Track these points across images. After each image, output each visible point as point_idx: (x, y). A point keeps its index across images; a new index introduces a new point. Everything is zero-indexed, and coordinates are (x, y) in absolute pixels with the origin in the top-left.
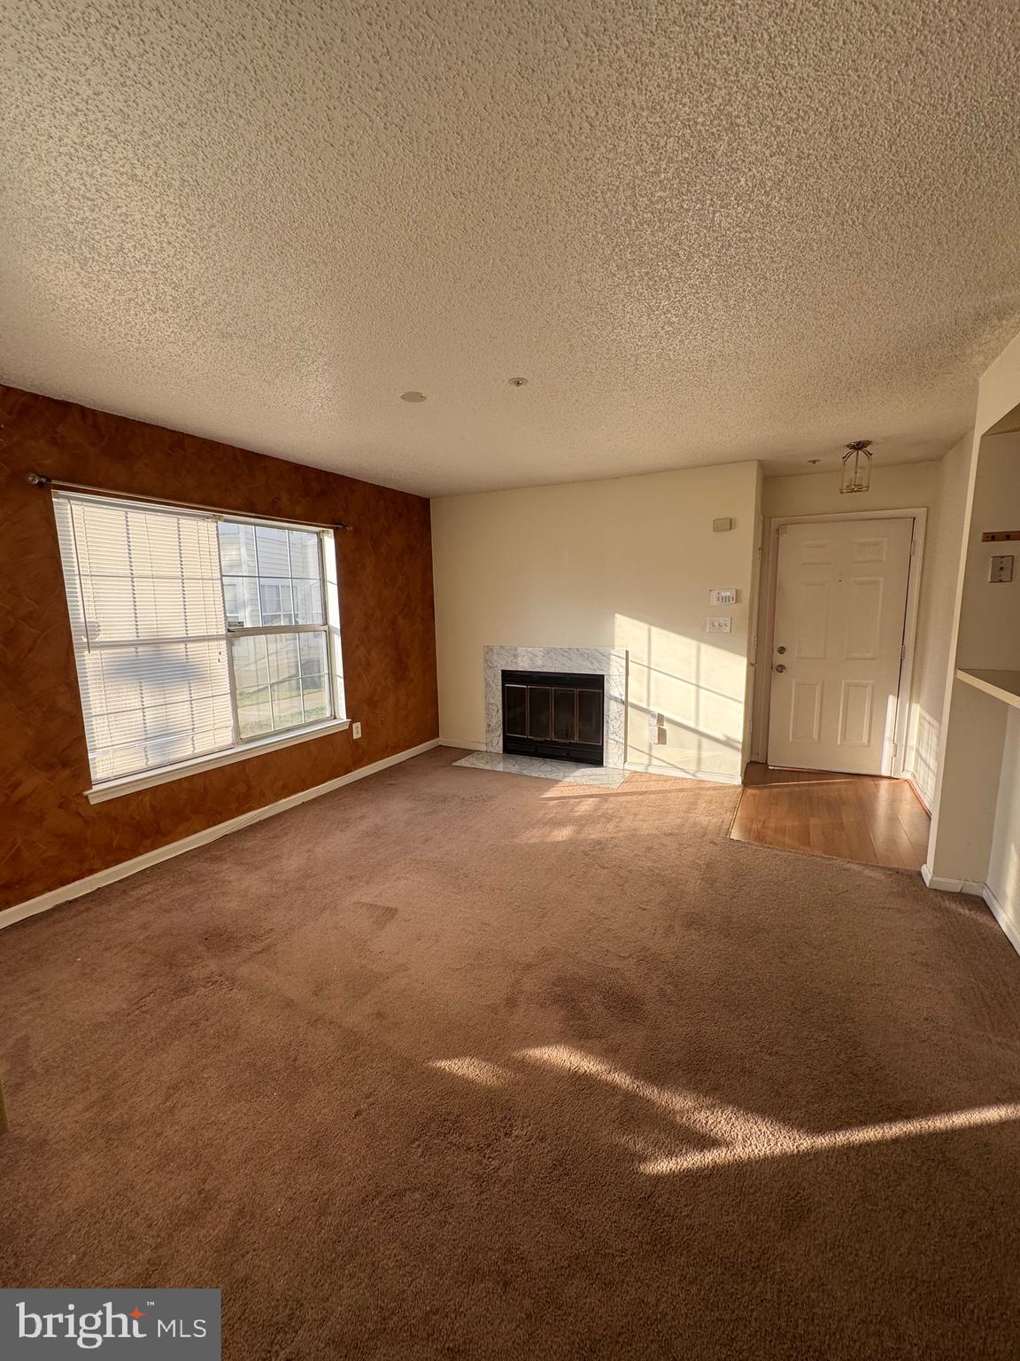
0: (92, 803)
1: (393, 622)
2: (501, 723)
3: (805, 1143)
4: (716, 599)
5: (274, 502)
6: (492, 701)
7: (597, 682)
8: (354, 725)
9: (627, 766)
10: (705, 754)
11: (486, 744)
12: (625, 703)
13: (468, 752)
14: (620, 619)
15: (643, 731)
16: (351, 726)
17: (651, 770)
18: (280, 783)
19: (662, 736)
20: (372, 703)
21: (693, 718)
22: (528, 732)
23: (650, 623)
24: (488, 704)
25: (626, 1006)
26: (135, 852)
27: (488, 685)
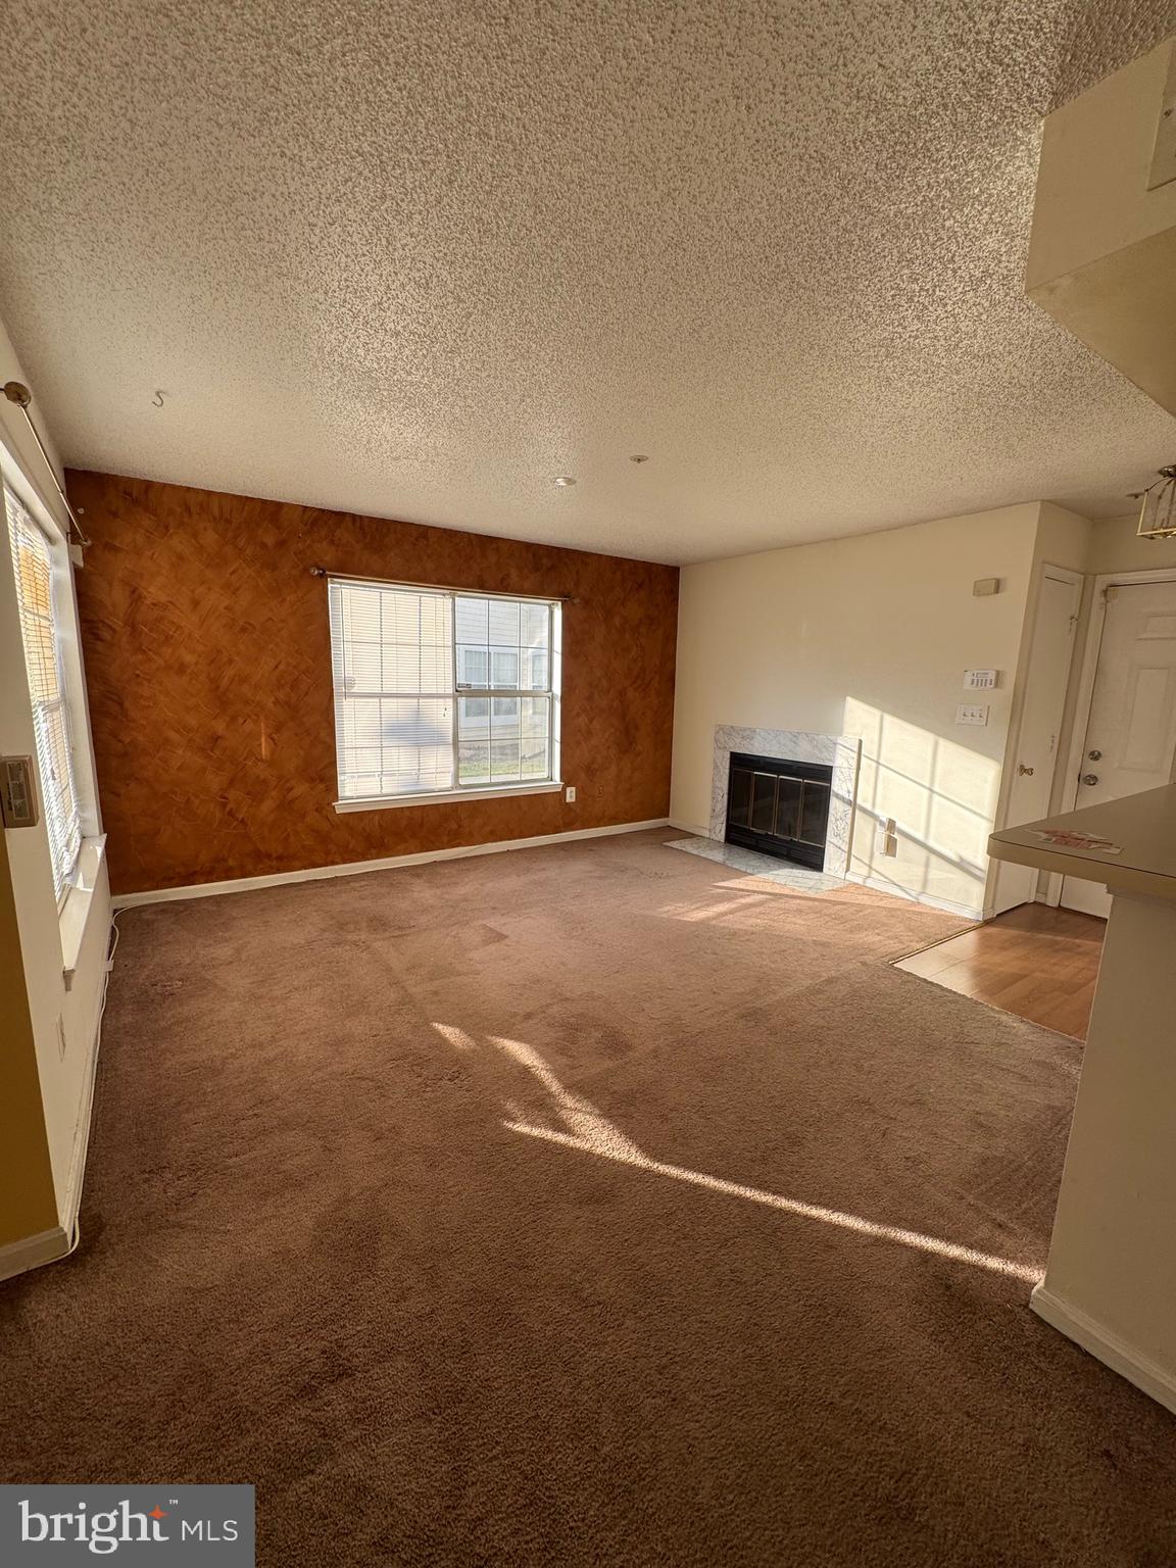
0: (337, 812)
1: (622, 693)
2: (725, 808)
3: (640, 1160)
4: (969, 681)
5: (503, 579)
6: (718, 784)
7: (825, 773)
8: (569, 790)
9: (849, 877)
10: (934, 874)
11: (710, 831)
12: (853, 804)
13: (691, 836)
14: (851, 703)
15: (868, 837)
16: (564, 789)
17: (870, 883)
18: (488, 829)
19: (891, 847)
20: (590, 771)
21: (923, 829)
22: (750, 823)
23: (884, 710)
24: (714, 787)
25: (615, 1044)
26: (364, 857)
27: (716, 767)
